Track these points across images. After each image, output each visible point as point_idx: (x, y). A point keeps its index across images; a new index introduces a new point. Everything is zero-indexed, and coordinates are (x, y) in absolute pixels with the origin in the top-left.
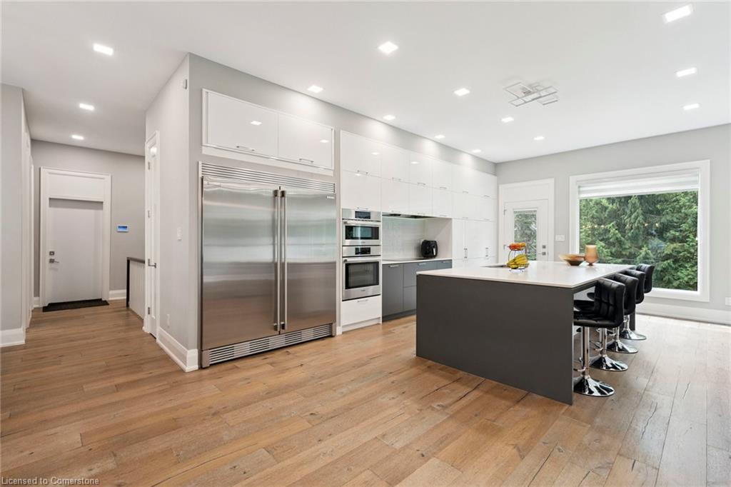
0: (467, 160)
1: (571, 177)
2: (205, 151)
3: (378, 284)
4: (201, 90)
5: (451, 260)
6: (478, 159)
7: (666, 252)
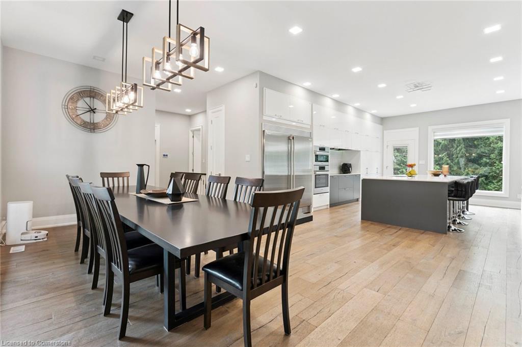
0: (368, 116)
1: (429, 127)
2: (265, 118)
3: (328, 186)
4: (263, 89)
5: (360, 175)
6: (373, 116)
7: (480, 173)
